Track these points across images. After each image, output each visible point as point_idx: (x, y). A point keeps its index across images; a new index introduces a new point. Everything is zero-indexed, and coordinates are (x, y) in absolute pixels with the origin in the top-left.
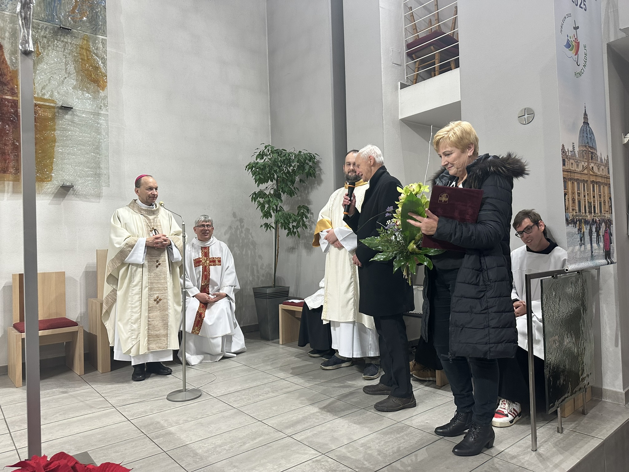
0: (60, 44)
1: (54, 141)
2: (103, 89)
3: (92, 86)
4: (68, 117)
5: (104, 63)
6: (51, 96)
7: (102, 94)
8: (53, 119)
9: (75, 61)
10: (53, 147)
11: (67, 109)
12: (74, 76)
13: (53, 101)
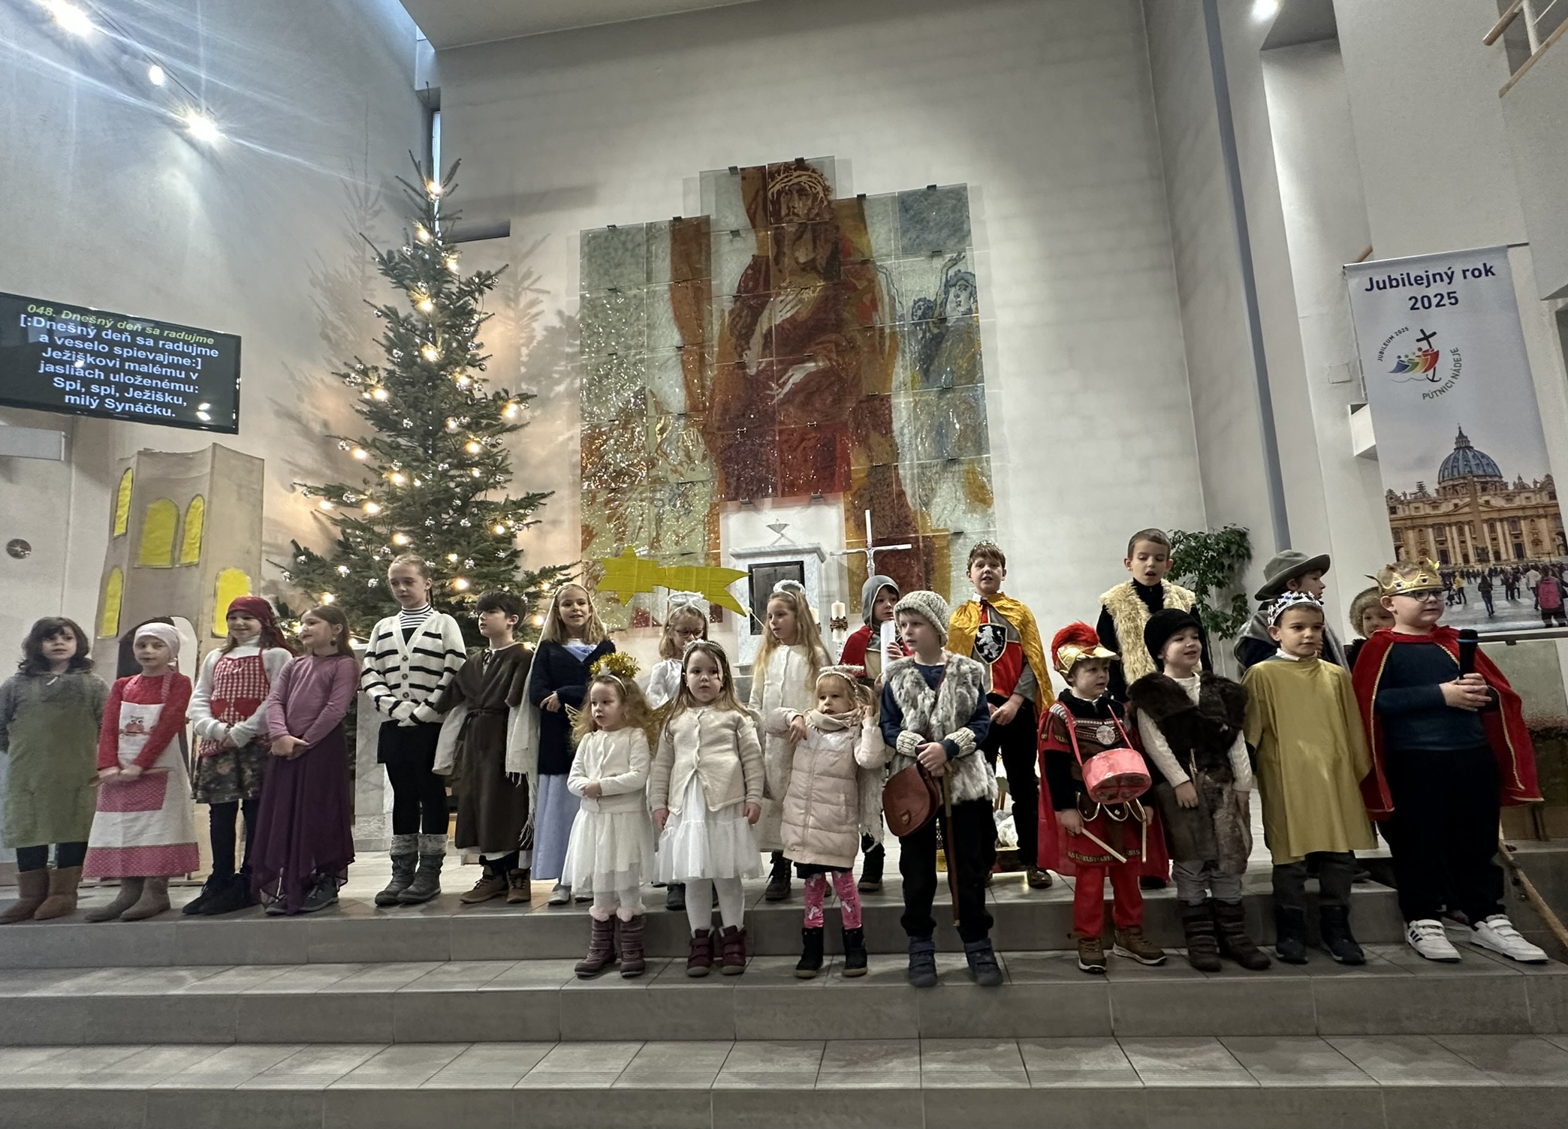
0: (950, 475)
1: (950, 566)
2: (989, 507)
3: (980, 506)
4: (961, 541)
5: (989, 481)
6: (945, 525)
7: (990, 511)
8: (948, 547)
9: (963, 487)
10: (949, 573)
11: (959, 534)
12: (963, 501)
13: (948, 530)
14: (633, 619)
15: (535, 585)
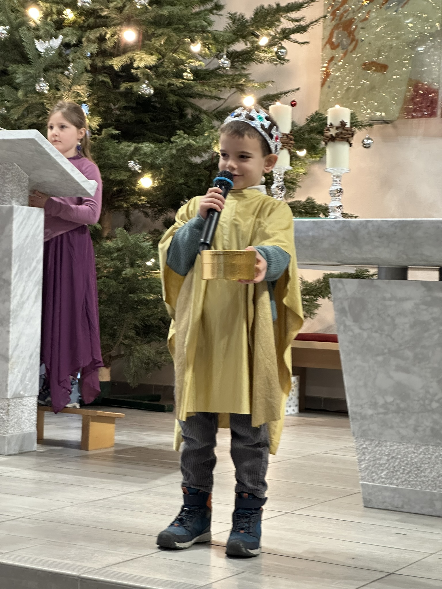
14: (407, 101)
15: (244, 37)
